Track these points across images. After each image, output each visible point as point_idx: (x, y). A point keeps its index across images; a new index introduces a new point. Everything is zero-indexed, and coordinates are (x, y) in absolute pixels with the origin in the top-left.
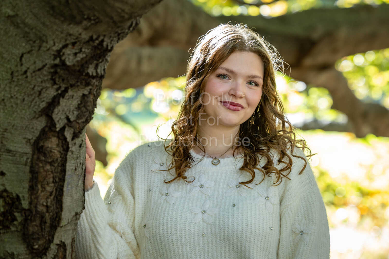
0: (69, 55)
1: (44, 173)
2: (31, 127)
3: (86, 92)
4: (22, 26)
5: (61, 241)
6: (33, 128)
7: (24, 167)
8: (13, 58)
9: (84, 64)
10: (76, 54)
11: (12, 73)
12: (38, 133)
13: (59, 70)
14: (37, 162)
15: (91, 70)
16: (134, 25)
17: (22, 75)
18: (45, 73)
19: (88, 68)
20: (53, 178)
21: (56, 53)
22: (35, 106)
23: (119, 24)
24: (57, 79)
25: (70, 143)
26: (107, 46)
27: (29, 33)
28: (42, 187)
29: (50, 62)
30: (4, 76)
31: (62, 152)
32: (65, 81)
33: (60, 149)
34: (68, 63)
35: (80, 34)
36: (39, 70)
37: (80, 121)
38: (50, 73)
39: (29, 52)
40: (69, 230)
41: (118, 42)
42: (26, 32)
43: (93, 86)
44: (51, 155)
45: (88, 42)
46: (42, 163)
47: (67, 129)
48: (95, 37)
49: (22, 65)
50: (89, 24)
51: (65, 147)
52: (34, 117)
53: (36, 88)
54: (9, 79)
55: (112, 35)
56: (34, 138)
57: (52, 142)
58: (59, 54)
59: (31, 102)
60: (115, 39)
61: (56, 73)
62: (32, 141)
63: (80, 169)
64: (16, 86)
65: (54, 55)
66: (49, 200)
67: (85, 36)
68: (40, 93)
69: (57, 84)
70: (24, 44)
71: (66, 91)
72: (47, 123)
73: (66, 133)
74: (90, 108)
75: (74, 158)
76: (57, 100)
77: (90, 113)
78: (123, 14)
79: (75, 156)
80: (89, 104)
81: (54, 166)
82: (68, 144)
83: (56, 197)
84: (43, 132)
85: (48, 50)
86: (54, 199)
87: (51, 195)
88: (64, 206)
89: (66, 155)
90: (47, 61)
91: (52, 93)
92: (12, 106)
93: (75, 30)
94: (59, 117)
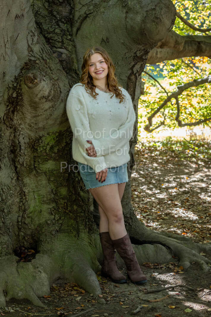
0: (138, 53)
1: (131, 85)
3: (142, 63)
4: (126, 45)
5: (135, 104)
6: (128, 73)
7: (125, 83)
8: (123, 54)
9: (142, 56)
10: (140, 53)
11: (123, 58)
14: (129, 82)
15: (144, 58)
17: (125, 58)
18: (132, 58)
20: (133, 87)
22: (128, 67)
23: (152, 45)
26: (148, 51)
28: (130, 89)
29: (133, 55)
30: (120, 59)
32: (137, 60)
33: (135, 79)
34: (138, 55)
36: (130, 57)
37: (140, 72)
39: (128, 52)
40: (137, 102)
42: (127, 47)
43: (144, 62)
44: (132, 80)
45: (143, 50)
47: (137, 73)
48: (145, 49)
49: (125, 56)
50: (144, 45)
52: (128, 70)
54: (122, 60)
56: (128, 76)
57: (133, 77)
58: (135, 53)
60: (151, 49)
61: (134, 58)
63: (140, 85)
64: (124, 61)
67: (143, 48)
68: (130, 63)
69: (135, 61)
70: (126, 50)
71: (137, 63)
72: (132, 72)
73: (137, 75)
76: (134, 65)
78: (153, 43)
79: (139, 81)
80: (143, 67)
81: (133, 84)
82: (137, 77)
84: (130, 74)
85: (133, 52)
86: (133, 93)
87: (132, 91)
89: (136, 81)
91: (133, 63)
92: (122, 67)
93: (140, 47)
94: (135, 70)
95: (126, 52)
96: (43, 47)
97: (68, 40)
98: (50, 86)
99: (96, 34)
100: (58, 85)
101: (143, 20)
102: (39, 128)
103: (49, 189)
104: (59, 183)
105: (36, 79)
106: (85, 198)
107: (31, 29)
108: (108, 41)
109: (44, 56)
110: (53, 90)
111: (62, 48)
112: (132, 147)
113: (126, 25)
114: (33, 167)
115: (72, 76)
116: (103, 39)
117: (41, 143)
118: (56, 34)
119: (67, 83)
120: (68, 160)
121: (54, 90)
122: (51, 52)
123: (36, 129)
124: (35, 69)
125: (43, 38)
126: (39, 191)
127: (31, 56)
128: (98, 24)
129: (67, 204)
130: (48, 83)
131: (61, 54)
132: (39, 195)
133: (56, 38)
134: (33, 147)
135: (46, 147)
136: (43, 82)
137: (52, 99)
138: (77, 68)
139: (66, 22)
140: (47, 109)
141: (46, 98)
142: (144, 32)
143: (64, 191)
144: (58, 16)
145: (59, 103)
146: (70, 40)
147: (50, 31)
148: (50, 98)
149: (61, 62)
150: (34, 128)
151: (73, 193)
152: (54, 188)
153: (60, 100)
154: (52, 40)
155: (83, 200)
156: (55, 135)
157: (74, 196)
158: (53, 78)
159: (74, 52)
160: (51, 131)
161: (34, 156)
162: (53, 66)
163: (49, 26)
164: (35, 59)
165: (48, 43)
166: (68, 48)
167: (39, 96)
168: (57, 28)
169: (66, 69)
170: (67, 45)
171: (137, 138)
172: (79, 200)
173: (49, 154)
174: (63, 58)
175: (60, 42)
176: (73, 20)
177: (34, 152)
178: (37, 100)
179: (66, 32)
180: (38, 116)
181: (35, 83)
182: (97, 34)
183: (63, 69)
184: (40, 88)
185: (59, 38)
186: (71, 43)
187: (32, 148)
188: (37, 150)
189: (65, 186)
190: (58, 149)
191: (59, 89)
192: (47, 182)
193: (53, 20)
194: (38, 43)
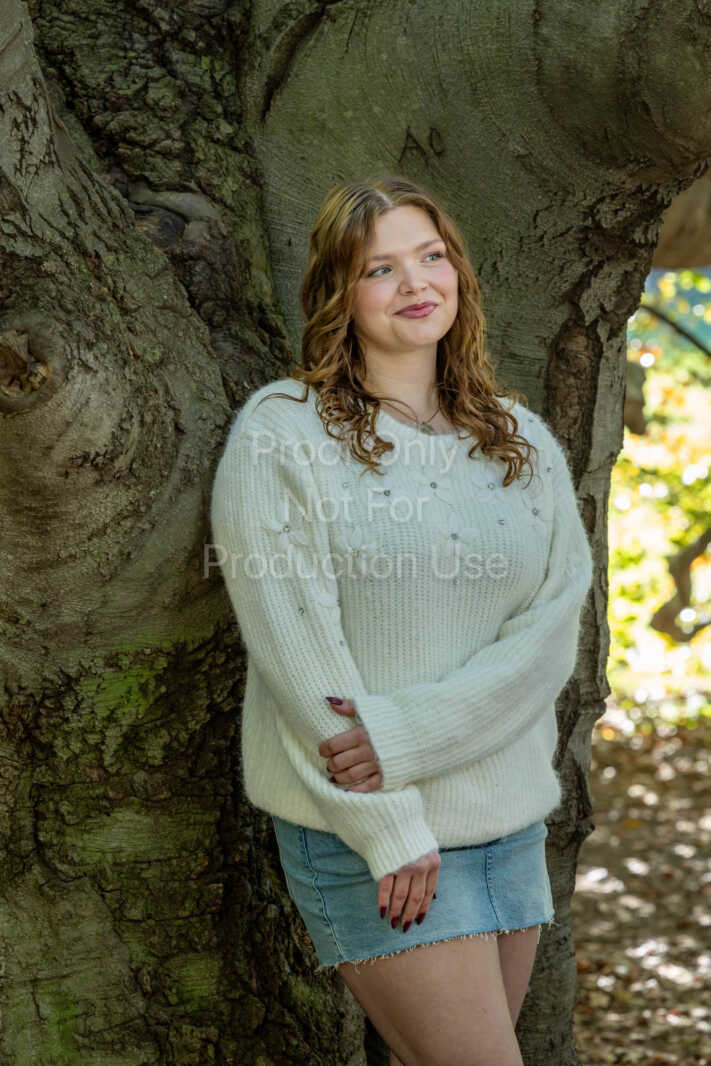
0: (606, 212)
1: (566, 390)
2: (547, 320)
3: (629, 268)
4: (538, 170)
5: (589, 495)
6: (550, 322)
7: (535, 379)
8: (523, 217)
9: (628, 227)
10: (616, 212)
11: (522, 238)
12: (558, 330)
13: (590, 235)
14: (556, 373)
15: (638, 236)
16: (702, 168)
17: (536, 242)
18: (571, 239)
19: (633, 232)
20: (579, 397)
21: (587, 210)
22: (553, 288)
23: (681, 168)
24: (587, 249)
25: (605, 346)
26: (663, 199)
27: (548, 181)
28: (562, 411)
29: (578, 223)
30: (509, 243)
31: (593, 358)
32: (600, 252)
33: (590, 353)
34: (604, 226)
35: (624, 183)
36: (562, 235)
37: (620, 312)
38: (578, 239)
39: (547, 209)
40: (601, 479)
41: (678, 193)
42: (544, 180)
43: (640, 259)
44: (576, 362)
45: (634, 194)
46: (562, 374)
47: (601, 322)
48: (644, 188)
49: (536, 227)
50: (637, 168)
51: (597, 350)
52: (553, 305)
53: (556, 261)
54: (515, 249)
55: (670, 184)
56: (552, 336)
57: (578, 343)
58: (591, 211)
59: (549, 282)
60: (676, 189)
61: (586, 239)
62: (549, 341)
63: (617, 386)
64: (527, 258)
65: (584, 213)
66: (572, 431)
67: (630, 186)
68: (562, 269)
69: (587, 256)
70: (540, 197)
71: (600, 266)
72: (571, 315)
73: (598, 330)
74: (635, 292)
75: (609, 368)
76: (587, 280)
77: (635, 299)
78: (687, 154)
79: (611, 365)
80: (634, 286)
81: (580, 379)
82: (602, 344)
83: (582, 426)
84: (565, 328)
85: (575, 206)
86: (579, 430)
87: (575, 422)
88: (594, 441)
89: (598, 363)
90: (573, 222)
91: (580, 269)
92: (519, 289)
93: (616, 176)
94: (589, 305)
95: (540, 206)
96: (85, 188)
97: (217, 142)
98: (118, 398)
99: (370, 109)
100: (167, 391)
101: (632, 32)
102: (62, 629)
103: (117, 968)
104: (173, 933)
105: (41, 360)
106: (320, 1014)
107: (13, 87)
108: (438, 148)
109: (85, 231)
110: (136, 420)
111: (186, 189)
112: (576, 730)
113: (539, 60)
114: (27, 845)
115: (244, 342)
116: (409, 136)
117: (74, 711)
118: (153, 109)
119: (214, 379)
120: (223, 809)
121: (142, 423)
122: (122, 211)
123: (45, 634)
124: (35, 305)
125: (80, 137)
126: (64, 977)
127: (13, 237)
128: (384, 56)
129: (218, 1052)
130: (107, 380)
131: (178, 219)
132: (63, 1001)
133: (153, 134)
134: (29, 736)
135: (101, 731)
136: (79, 379)
137: (131, 469)
138: (268, 300)
139: (209, 46)
140: (106, 526)
141: (100, 466)
142: (635, 94)
143: (200, 978)
144: (160, 12)
145: (168, 490)
146: (230, 143)
147: (119, 97)
148: (121, 462)
149: (181, 263)
150: (35, 631)
151: (249, 990)
152: (144, 963)
153: (176, 477)
154: (133, 143)
155: (306, 1029)
156: (152, 669)
157: (257, 1008)
158: (137, 357)
159: (251, 210)
160: (128, 648)
161: (33, 785)
162: (136, 291)
163: (114, 67)
164: (39, 253)
165: (106, 162)
166: (219, 187)
167: (60, 455)
168: (156, 80)
169: (208, 305)
170: (215, 172)
171: (603, 678)
172: (288, 1026)
173: (118, 773)
174: (193, 243)
175: (178, 157)
176: (245, 32)
177: (32, 761)
178: (48, 474)
179: (205, 97)
180: (58, 562)
181: (36, 381)
182: (376, 109)
183: (193, 305)
184: (66, 412)
185: (168, 136)
186: (235, 159)
187: (22, 741)
188: (49, 749)
189: (207, 948)
190: (166, 747)
191: (171, 413)
192: (108, 925)
193: (136, 36)
194: (51, 161)
